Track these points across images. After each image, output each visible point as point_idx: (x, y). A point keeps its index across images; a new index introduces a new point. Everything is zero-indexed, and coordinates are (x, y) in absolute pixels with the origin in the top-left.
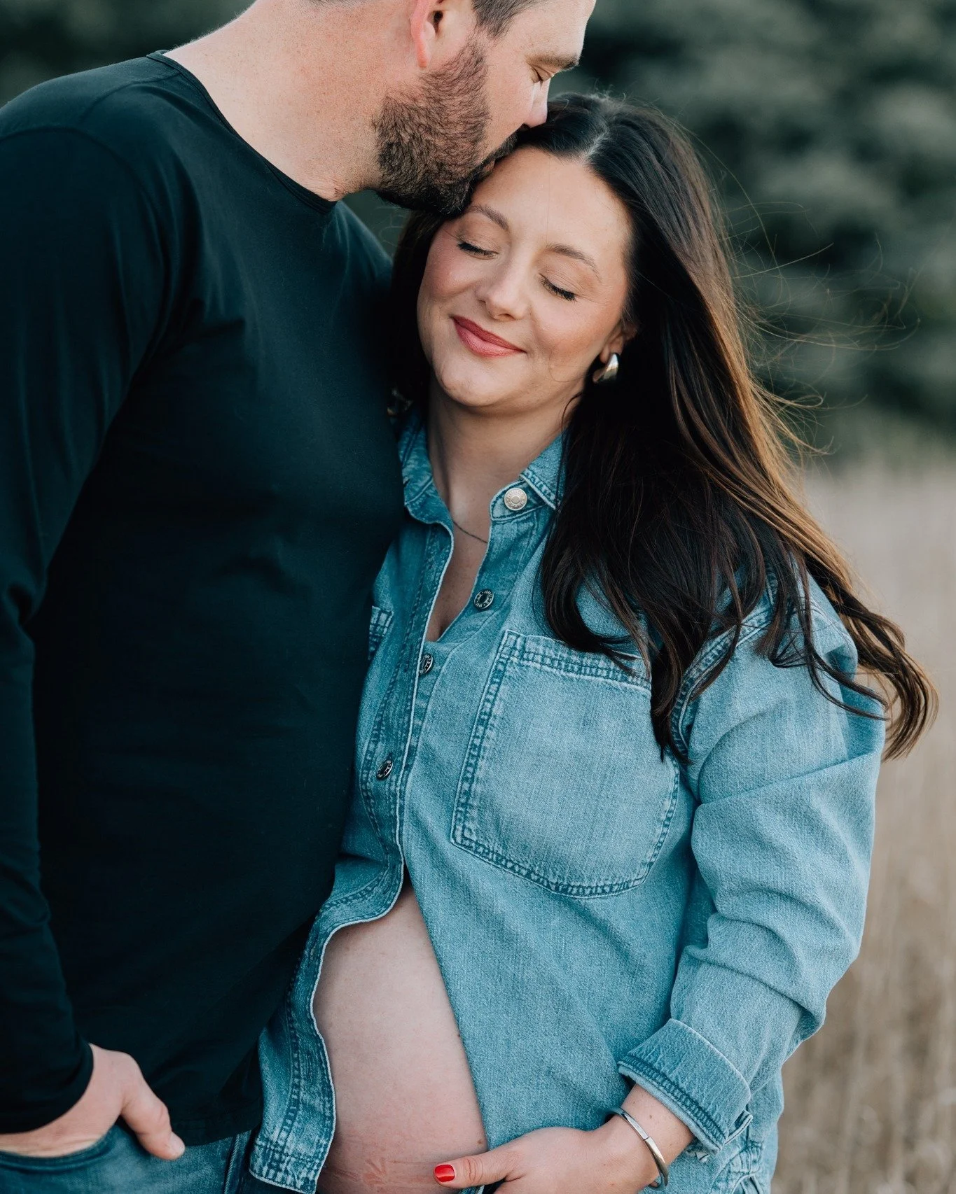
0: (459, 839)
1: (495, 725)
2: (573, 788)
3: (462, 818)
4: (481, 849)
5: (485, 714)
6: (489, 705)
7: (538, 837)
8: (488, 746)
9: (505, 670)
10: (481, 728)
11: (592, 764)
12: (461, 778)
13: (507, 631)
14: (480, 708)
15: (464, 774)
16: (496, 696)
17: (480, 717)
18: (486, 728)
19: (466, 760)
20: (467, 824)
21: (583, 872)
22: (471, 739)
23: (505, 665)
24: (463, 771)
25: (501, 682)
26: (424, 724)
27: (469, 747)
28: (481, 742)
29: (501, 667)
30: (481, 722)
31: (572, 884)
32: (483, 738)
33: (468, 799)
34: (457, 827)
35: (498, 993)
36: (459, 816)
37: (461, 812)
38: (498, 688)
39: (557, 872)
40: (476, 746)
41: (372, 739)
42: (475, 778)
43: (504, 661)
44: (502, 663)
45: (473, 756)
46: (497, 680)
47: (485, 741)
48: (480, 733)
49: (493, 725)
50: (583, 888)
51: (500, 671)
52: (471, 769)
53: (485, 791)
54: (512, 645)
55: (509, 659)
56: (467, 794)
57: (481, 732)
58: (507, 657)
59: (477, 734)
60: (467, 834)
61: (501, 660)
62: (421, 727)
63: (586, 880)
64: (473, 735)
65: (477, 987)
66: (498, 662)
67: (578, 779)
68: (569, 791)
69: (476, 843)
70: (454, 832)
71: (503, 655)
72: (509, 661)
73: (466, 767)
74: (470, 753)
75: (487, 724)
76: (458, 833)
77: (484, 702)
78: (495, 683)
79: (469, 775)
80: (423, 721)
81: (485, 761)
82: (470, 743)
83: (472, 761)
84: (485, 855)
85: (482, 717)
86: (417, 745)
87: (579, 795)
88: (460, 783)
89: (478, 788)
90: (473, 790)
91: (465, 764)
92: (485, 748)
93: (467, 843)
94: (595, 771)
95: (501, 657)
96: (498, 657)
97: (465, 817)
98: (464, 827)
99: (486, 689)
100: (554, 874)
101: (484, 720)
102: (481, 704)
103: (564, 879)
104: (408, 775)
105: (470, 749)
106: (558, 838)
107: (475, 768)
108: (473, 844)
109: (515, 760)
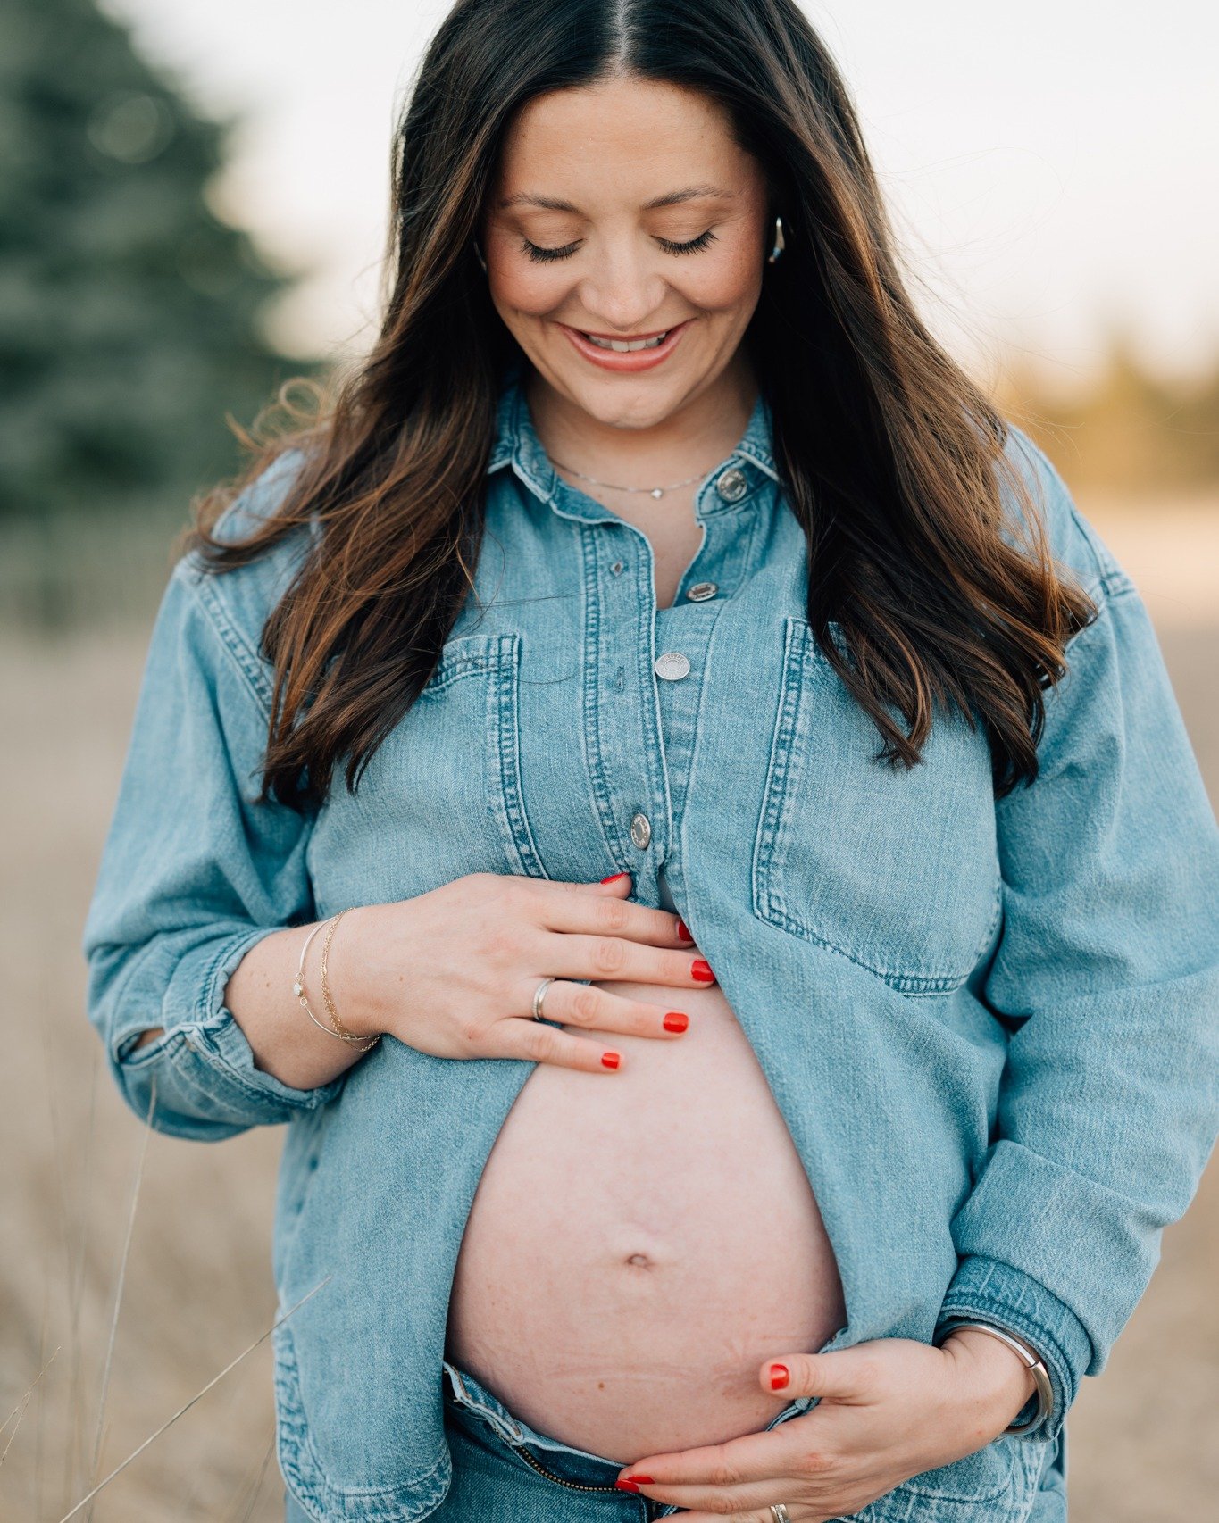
0: (766, 911)
1: (803, 748)
2: (910, 837)
3: (765, 882)
4: (793, 927)
5: (786, 733)
6: (790, 720)
7: (865, 906)
8: (797, 778)
9: (802, 670)
10: (783, 753)
11: (931, 802)
12: (760, 825)
13: (790, 618)
14: (778, 724)
15: (765, 819)
16: (797, 707)
17: (779, 737)
18: (790, 752)
19: (766, 799)
20: (772, 890)
21: (920, 957)
22: (771, 768)
23: (800, 663)
24: (762, 815)
25: (800, 686)
26: (696, 754)
27: (769, 780)
28: (786, 773)
29: (795, 666)
30: (781, 744)
31: (906, 974)
32: (787, 766)
33: (770, 855)
34: (761, 894)
35: (858, 1115)
36: (761, 879)
37: (762, 873)
38: (799, 697)
39: (886, 958)
40: (778, 779)
41: (598, 794)
42: (781, 825)
43: (798, 657)
44: (795, 660)
45: (775, 792)
46: (795, 685)
47: (791, 771)
48: (782, 760)
49: (800, 749)
50: (918, 979)
51: (795, 671)
52: (773, 812)
53: (796, 843)
54: (802, 636)
55: (803, 654)
56: (770, 847)
57: (784, 758)
58: (800, 651)
59: (779, 761)
60: (774, 904)
61: (793, 656)
62: (692, 758)
63: (923, 969)
64: (772, 762)
65: (830, 1109)
66: (790, 660)
67: (916, 824)
68: (906, 840)
69: (787, 918)
70: (758, 903)
71: (795, 650)
72: (805, 657)
73: (767, 809)
74: (771, 789)
75: (791, 746)
76: (764, 903)
77: (782, 715)
78: (792, 688)
79: (772, 821)
80: (693, 751)
81: (793, 799)
82: (770, 774)
83: (776, 800)
84: (799, 935)
85: (783, 736)
86: (688, 785)
87: (918, 847)
88: (759, 832)
89: (784, 837)
90: (778, 841)
91: (764, 805)
92: (792, 781)
93: (776, 917)
94: (935, 813)
95: (791, 653)
96: (787, 653)
97: (769, 881)
98: (769, 895)
99: (782, 698)
100: (883, 963)
101: (785, 741)
102: (779, 718)
103: (894, 969)
104: (679, 827)
105: (771, 783)
106: (892, 909)
107: (780, 809)
108: (783, 919)
109: (835, 797)
